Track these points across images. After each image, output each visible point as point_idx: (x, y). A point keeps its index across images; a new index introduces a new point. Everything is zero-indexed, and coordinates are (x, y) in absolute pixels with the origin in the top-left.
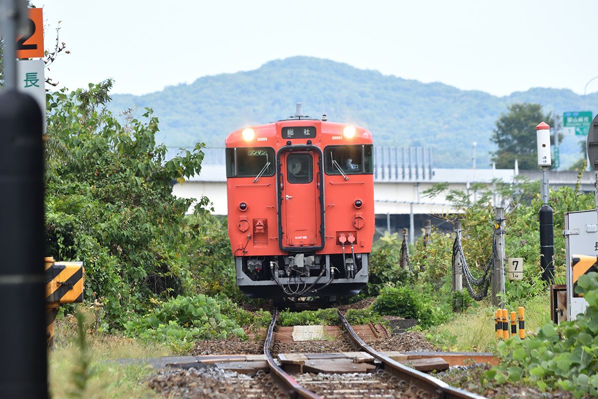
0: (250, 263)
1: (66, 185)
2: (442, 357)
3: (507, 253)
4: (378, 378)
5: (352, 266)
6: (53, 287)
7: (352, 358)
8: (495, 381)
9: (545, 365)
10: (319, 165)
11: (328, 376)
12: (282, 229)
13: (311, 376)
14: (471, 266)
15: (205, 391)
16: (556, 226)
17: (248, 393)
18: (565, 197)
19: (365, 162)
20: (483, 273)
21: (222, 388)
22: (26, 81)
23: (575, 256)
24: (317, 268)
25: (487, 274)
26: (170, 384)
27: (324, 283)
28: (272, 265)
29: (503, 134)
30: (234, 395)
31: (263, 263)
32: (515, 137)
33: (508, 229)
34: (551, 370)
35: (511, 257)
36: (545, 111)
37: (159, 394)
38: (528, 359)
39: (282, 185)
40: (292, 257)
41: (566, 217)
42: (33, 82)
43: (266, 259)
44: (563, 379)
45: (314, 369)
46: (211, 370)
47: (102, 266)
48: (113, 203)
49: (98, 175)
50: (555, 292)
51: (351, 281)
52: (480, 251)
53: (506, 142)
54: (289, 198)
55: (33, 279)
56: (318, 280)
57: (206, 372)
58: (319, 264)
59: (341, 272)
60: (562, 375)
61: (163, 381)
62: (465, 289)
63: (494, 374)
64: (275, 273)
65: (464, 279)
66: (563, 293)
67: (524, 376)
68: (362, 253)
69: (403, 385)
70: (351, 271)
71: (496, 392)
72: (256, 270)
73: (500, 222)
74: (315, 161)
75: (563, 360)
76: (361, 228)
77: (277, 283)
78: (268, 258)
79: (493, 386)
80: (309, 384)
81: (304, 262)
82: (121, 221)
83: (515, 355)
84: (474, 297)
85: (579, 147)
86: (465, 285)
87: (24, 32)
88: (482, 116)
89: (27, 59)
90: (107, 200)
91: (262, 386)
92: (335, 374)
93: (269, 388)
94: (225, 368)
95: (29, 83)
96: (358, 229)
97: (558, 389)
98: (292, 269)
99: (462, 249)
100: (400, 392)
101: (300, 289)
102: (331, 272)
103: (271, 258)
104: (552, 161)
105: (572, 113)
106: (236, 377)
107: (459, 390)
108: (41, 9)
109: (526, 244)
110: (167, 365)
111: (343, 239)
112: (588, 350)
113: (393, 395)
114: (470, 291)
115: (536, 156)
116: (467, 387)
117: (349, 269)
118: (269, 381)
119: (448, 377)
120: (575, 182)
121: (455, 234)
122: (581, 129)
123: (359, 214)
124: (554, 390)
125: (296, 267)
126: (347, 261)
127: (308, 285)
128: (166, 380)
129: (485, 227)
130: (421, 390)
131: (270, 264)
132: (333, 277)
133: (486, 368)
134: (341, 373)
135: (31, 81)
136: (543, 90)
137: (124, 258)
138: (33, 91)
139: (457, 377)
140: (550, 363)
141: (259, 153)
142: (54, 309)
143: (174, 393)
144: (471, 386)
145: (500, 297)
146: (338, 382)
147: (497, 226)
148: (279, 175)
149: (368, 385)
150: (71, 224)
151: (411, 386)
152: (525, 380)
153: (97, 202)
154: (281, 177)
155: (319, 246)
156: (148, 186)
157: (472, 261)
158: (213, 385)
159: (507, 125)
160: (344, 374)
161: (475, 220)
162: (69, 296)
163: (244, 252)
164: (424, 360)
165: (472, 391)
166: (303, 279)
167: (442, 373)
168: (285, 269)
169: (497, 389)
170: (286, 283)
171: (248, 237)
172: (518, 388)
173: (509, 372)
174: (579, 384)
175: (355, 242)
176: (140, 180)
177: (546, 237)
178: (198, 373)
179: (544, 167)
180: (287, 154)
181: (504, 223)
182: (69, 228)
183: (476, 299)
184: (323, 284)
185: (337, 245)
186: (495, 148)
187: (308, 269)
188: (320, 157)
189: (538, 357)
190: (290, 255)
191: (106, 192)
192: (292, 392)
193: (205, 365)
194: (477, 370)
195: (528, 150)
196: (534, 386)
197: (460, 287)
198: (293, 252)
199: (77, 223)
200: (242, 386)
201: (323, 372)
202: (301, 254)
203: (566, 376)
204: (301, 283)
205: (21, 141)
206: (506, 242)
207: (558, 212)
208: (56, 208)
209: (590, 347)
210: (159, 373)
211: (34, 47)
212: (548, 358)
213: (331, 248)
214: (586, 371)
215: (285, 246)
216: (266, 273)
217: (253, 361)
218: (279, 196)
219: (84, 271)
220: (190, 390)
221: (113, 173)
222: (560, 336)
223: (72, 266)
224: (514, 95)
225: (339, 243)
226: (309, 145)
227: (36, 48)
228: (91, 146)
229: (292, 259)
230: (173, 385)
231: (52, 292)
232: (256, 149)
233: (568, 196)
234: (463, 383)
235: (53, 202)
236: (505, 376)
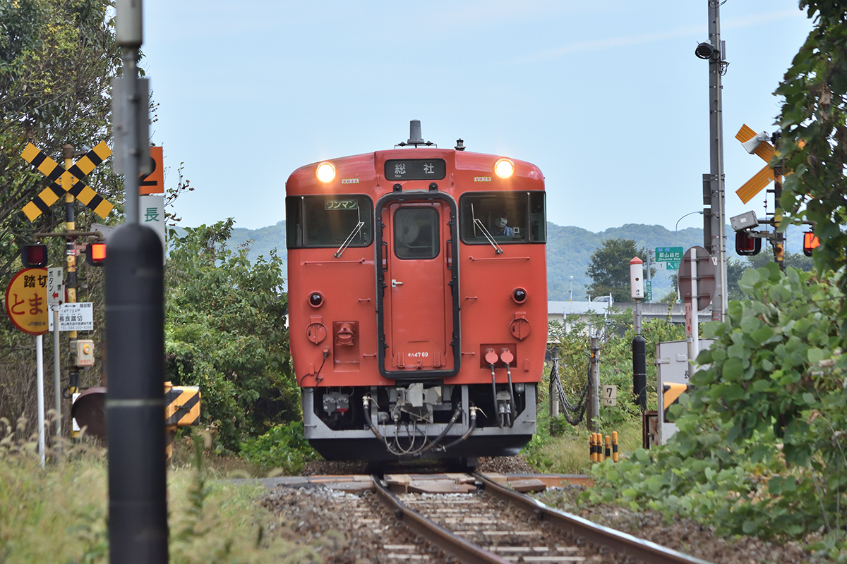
0: (327, 399)
1: (184, 314)
2: (540, 479)
3: (601, 381)
4: (479, 498)
5: (509, 406)
6: (171, 410)
7: (454, 479)
8: (590, 501)
9: (637, 487)
10: (450, 226)
11: (431, 496)
12: (384, 339)
13: (416, 496)
14: (567, 392)
15: (315, 509)
16: (648, 355)
17: (356, 512)
18: (657, 328)
19: (531, 223)
20: (579, 399)
21: (331, 507)
22: (147, 215)
23: (666, 384)
24: (446, 409)
25: (582, 400)
26: (281, 502)
27: (459, 434)
28: (366, 403)
29: (598, 269)
30: (342, 513)
31: (350, 399)
32: (609, 271)
33: (602, 358)
34: (642, 491)
35: (605, 384)
36: (638, 247)
37: (271, 512)
38: (620, 481)
39: (384, 262)
40: (403, 389)
41: (657, 347)
42: (154, 216)
43: (356, 393)
44: (654, 499)
45: (418, 489)
46: (321, 489)
47: (218, 391)
48: (229, 332)
49: (215, 305)
50: (646, 418)
51: (505, 431)
52: (576, 378)
53: (601, 276)
54: (397, 285)
55: (152, 403)
56: (448, 429)
57: (315, 491)
58: (449, 402)
59: (488, 416)
60: (654, 496)
61: (276, 500)
62: (562, 414)
63: (588, 495)
64: (373, 416)
65: (561, 405)
66: (654, 418)
67: (617, 497)
68: (525, 383)
69: (503, 505)
70: (505, 415)
71: (590, 512)
72: (338, 412)
73: (595, 351)
74: (445, 220)
75: (654, 482)
76: (524, 339)
77: (375, 434)
78: (361, 391)
79: (588, 506)
80: (413, 504)
81: (424, 398)
82: (236, 348)
83: (608, 477)
84: (570, 422)
85: (670, 281)
86: (562, 410)
87: (145, 170)
88: (579, 252)
89: (148, 195)
90: (222, 329)
91: (369, 505)
92: (438, 494)
93: (375, 507)
94: (334, 488)
95: (150, 218)
96: (518, 339)
97: (649, 509)
98: (402, 409)
99: (559, 376)
100: (500, 512)
101: (416, 447)
102: (470, 416)
103: (364, 390)
104: (644, 293)
105: (664, 248)
106: (345, 496)
107: (555, 510)
108: (161, 148)
109: (620, 372)
110: (279, 485)
111: (492, 358)
112: (677, 472)
113: (493, 514)
114: (566, 417)
115: (629, 289)
116: (562, 507)
117: (502, 410)
118: (375, 501)
119: (545, 498)
120: (667, 314)
121: (552, 362)
122: (672, 264)
123: (521, 313)
124: (645, 510)
125: (409, 406)
126: (499, 397)
127: (431, 438)
128: (278, 499)
129: (581, 356)
130: (520, 509)
131: (362, 402)
132: (473, 423)
133: (582, 489)
134: (443, 493)
135: (151, 215)
136: (636, 226)
137: (239, 383)
138: (153, 225)
139: (554, 497)
140: (642, 485)
141: (345, 206)
142: (172, 431)
143: (286, 511)
144: (567, 506)
145: (595, 422)
146: (440, 502)
147: (592, 355)
148: (381, 244)
149: (469, 505)
150: (190, 353)
151: (510, 505)
152: (618, 500)
153: (213, 330)
154: (384, 247)
155: (449, 368)
156: (262, 317)
157: (569, 388)
158: (322, 504)
159: (602, 260)
160: (447, 495)
161: (571, 350)
162: (187, 419)
163: (317, 379)
164: (522, 481)
165: (568, 511)
166: (421, 427)
167: (540, 493)
168: (390, 410)
169: (592, 509)
170: (391, 434)
171: (324, 353)
172: (612, 509)
173: (602, 493)
174: (669, 504)
175: (514, 364)
176: (254, 311)
177: (639, 366)
178: (308, 492)
179: (637, 299)
180: (394, 207)
181: (599, 353)
182: (189, 356)
183: (572, 424)
184: (459, 437)
185: (481, 367)
186: (591, 281)
187: (430, 409)
188: (452, 214)
189: (630, 480)
190: (399, 384)
191: (222, 321)
192: (397, 511)
193: (315, 485)
194: (572, 491)
195: (622, 283)
196: (627, 506)
197: (557, 414)
198: (404, 380)
199: (196, 352)
200: (350, 505)
201: (427, 492)
202: (417, 384)
203: (656, 497)
204: (419, 434)
205: (142, 273)
206: (600, 371)
207: (650, 342)
208: (175, 336)
209: (680, 470)
210: (272, 493)
211: (154, 183)
212: (640, 480)
213: (471, 374)
214: (676, 493)
215: (390, 368)
216: (357, 418)
217: (360, 481)
218: (379, 281)
219: (200, 396)
220: (300, 509)
221: (229, 302)
222: (651, 459)
223: (190, 391)
224: (609, 231)
225: (485, 364)
226: (433, 192)
227: (157, 184)
228: (209, 278)
229: (402, 391)
230: (284, 504)
231: (170, 415)
232: (341, 198)
233: (660, 327)
234: (559, 503)
235: (172, 330)
236: (599, 497)
